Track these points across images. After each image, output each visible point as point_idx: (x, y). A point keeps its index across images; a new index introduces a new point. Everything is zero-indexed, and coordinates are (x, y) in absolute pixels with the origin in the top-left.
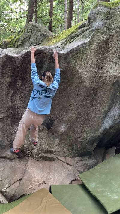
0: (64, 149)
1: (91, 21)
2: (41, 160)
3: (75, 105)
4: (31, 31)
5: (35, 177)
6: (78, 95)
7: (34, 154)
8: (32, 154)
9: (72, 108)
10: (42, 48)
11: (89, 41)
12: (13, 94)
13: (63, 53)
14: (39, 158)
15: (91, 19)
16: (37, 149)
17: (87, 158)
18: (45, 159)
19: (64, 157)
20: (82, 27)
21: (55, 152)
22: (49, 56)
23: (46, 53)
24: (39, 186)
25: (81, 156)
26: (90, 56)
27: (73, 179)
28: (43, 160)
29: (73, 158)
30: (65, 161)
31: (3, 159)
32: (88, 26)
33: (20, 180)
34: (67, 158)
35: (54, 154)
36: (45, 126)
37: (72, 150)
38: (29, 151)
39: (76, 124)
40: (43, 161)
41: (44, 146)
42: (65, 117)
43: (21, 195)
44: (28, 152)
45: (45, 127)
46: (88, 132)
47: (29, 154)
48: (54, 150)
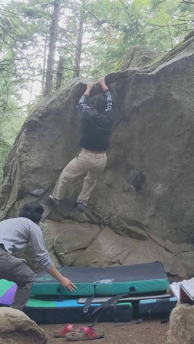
0: (162, 225)
2: (124, 235)
3: (176, 153)
5: (106, 251)
6: (178, 136)
7: (113, 223)
8: (110, 222)
13: (152, 75)
14: (120, 231)
16: (118, 216)
18: (130, 234)
19: (163, 239)
21: (147, 226)
22: (131, 79)
25: (193, 243)
28: (127, 235)
29: (178, 243)
30: (163, 245)
31: (70, 220)
33: (84, 249)
34: (168, 241)
35: (145, 230)
36: (132, 185)
37: (176, 229)
38: (107, 218)
40: (126, 237)
41: (128, 214)
44: (104, 219)
45: (132, 187)
47: (106, 222)
48: (144, 223)
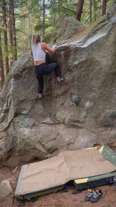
0: (90, 120)
1: (109, 16)
3: (97, 87)
4: (65, 26)
5: (65, 138)
6: (99, 79)
7: (66, 123)
9: (94, 89)
10: (68, 44)
11: (107, 35)
12: (50, 79)
13: (84, 47)
14: (70, 126)
15: (109, 15)
16: (68, 119)
17: (110, 129)
18: (75, 127)
20: (103, 22)
21: (83, 122)
22: (73, 50)
23: (71, 48)
24: (68, 145)
25: (105, 127)
26: (108, 47)
27: (96, 143)
29: (98, 128)
31: (44, 124)
32: (107, 20)
33: (55, 139)
35: (82, 124)
37: (97, 122)
38: (63, 120)
39: (99, 102)
40: (73, 128)
41: (73, 117)
42: (89, 96)
43: (55, 149)
44: (61, 121)
45: (74, 104)
46: (110, 108)
47: (63, 122)
48: (81, 121)
